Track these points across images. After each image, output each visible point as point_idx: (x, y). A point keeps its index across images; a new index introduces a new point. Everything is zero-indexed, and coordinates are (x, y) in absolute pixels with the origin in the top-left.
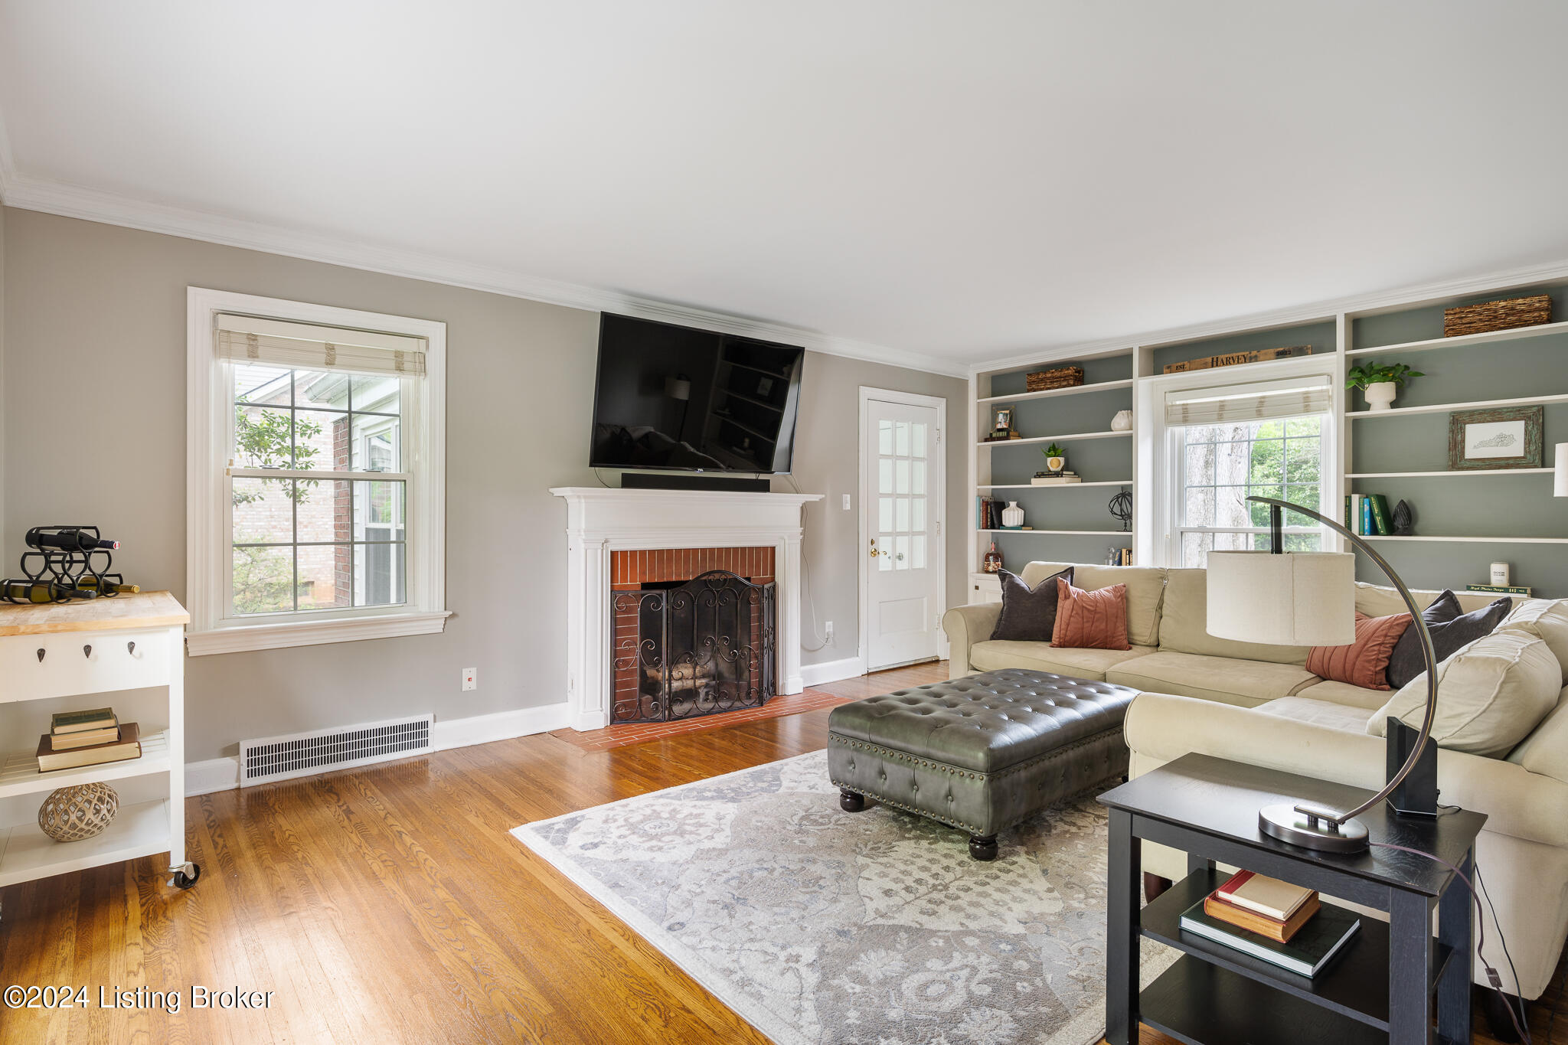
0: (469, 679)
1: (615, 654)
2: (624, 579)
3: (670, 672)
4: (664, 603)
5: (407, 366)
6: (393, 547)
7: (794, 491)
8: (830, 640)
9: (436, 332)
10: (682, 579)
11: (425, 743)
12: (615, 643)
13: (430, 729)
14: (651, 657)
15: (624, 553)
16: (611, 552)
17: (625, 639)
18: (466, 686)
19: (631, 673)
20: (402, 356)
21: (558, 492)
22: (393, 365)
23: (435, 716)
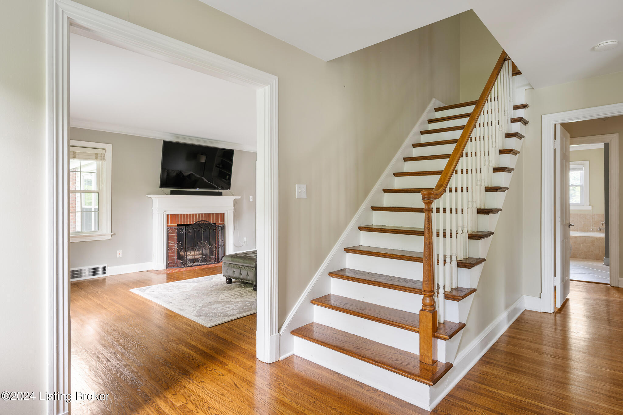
0: (119, 254)
1: (168, 246)
2: (171, 223)
3: (186, 253)
4: (184, 231)
5: (99, 158)
6: (93, 213)
7: (232, 195)
8: (245, 243)
9: (109, 147)
10: (192, 223)
11: (105, 273)
12: (168, 243)
13: (106, 269)
14: (180, 248)
15: (171, 215)
16: (167, 215)
17: (171, 242)
18: (118, 256)
19: (174, 253)
20: (97, 155)
21: (149, 196)
22: (94, 157)
23: (108, 265)
